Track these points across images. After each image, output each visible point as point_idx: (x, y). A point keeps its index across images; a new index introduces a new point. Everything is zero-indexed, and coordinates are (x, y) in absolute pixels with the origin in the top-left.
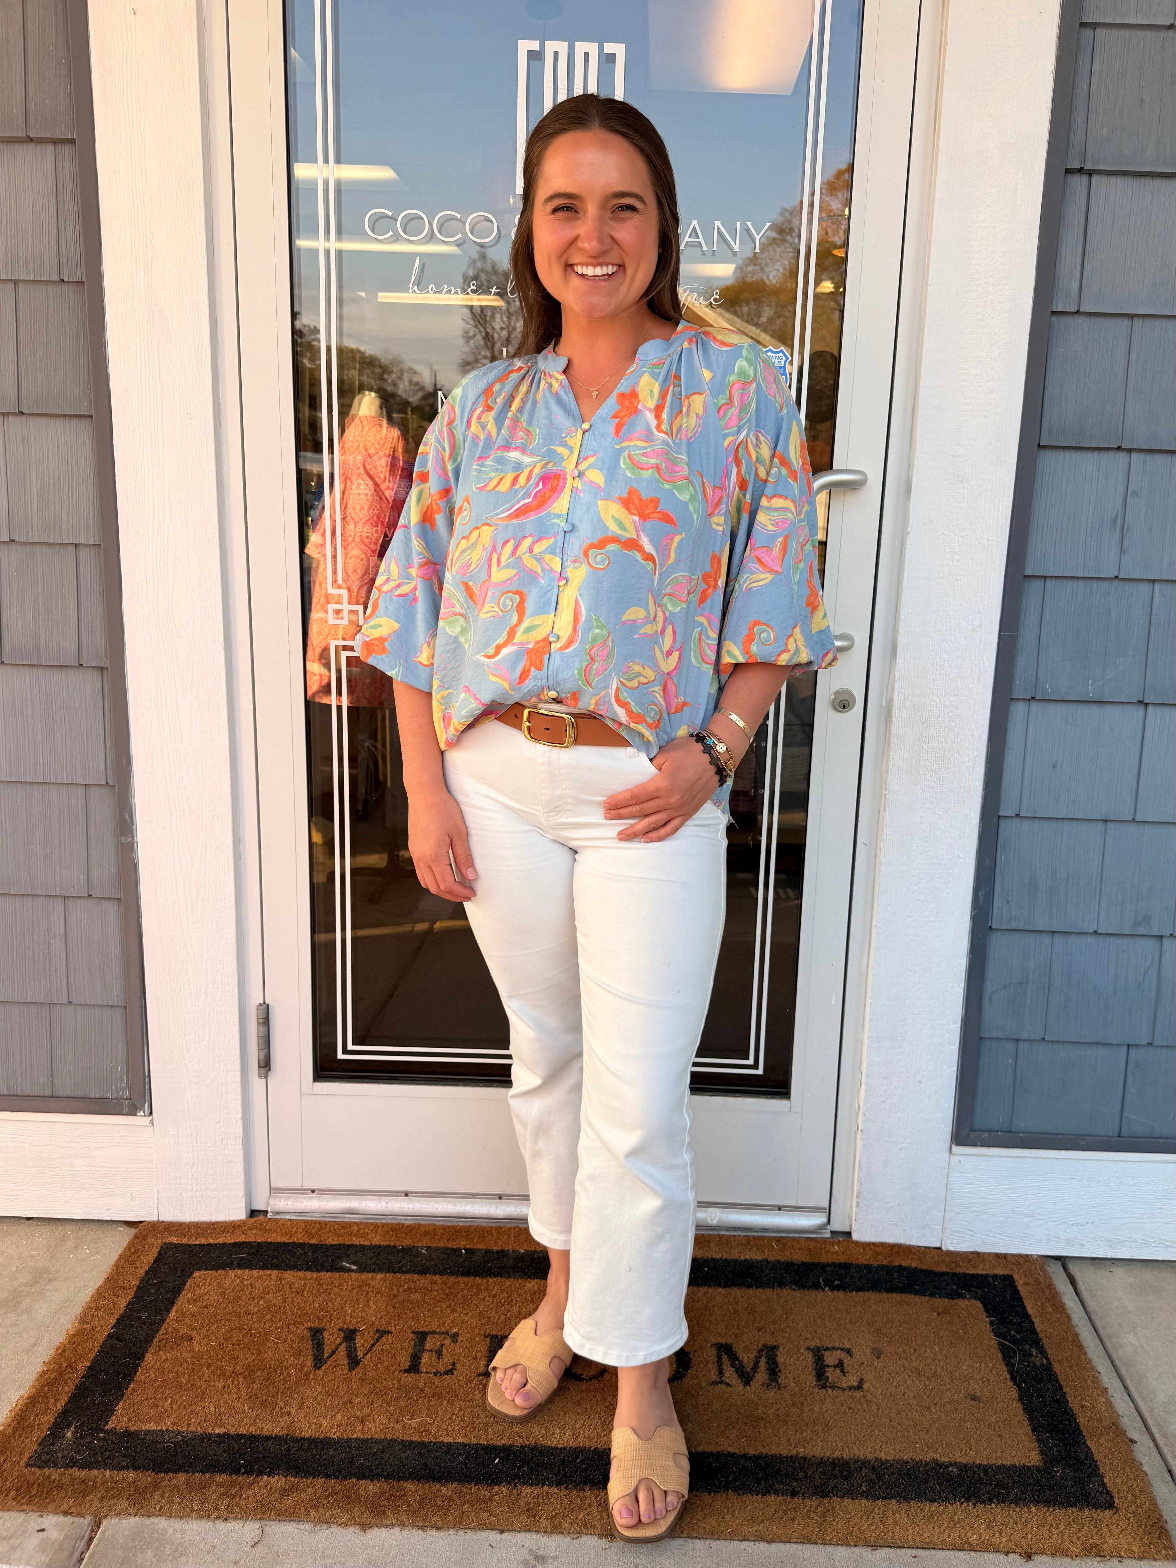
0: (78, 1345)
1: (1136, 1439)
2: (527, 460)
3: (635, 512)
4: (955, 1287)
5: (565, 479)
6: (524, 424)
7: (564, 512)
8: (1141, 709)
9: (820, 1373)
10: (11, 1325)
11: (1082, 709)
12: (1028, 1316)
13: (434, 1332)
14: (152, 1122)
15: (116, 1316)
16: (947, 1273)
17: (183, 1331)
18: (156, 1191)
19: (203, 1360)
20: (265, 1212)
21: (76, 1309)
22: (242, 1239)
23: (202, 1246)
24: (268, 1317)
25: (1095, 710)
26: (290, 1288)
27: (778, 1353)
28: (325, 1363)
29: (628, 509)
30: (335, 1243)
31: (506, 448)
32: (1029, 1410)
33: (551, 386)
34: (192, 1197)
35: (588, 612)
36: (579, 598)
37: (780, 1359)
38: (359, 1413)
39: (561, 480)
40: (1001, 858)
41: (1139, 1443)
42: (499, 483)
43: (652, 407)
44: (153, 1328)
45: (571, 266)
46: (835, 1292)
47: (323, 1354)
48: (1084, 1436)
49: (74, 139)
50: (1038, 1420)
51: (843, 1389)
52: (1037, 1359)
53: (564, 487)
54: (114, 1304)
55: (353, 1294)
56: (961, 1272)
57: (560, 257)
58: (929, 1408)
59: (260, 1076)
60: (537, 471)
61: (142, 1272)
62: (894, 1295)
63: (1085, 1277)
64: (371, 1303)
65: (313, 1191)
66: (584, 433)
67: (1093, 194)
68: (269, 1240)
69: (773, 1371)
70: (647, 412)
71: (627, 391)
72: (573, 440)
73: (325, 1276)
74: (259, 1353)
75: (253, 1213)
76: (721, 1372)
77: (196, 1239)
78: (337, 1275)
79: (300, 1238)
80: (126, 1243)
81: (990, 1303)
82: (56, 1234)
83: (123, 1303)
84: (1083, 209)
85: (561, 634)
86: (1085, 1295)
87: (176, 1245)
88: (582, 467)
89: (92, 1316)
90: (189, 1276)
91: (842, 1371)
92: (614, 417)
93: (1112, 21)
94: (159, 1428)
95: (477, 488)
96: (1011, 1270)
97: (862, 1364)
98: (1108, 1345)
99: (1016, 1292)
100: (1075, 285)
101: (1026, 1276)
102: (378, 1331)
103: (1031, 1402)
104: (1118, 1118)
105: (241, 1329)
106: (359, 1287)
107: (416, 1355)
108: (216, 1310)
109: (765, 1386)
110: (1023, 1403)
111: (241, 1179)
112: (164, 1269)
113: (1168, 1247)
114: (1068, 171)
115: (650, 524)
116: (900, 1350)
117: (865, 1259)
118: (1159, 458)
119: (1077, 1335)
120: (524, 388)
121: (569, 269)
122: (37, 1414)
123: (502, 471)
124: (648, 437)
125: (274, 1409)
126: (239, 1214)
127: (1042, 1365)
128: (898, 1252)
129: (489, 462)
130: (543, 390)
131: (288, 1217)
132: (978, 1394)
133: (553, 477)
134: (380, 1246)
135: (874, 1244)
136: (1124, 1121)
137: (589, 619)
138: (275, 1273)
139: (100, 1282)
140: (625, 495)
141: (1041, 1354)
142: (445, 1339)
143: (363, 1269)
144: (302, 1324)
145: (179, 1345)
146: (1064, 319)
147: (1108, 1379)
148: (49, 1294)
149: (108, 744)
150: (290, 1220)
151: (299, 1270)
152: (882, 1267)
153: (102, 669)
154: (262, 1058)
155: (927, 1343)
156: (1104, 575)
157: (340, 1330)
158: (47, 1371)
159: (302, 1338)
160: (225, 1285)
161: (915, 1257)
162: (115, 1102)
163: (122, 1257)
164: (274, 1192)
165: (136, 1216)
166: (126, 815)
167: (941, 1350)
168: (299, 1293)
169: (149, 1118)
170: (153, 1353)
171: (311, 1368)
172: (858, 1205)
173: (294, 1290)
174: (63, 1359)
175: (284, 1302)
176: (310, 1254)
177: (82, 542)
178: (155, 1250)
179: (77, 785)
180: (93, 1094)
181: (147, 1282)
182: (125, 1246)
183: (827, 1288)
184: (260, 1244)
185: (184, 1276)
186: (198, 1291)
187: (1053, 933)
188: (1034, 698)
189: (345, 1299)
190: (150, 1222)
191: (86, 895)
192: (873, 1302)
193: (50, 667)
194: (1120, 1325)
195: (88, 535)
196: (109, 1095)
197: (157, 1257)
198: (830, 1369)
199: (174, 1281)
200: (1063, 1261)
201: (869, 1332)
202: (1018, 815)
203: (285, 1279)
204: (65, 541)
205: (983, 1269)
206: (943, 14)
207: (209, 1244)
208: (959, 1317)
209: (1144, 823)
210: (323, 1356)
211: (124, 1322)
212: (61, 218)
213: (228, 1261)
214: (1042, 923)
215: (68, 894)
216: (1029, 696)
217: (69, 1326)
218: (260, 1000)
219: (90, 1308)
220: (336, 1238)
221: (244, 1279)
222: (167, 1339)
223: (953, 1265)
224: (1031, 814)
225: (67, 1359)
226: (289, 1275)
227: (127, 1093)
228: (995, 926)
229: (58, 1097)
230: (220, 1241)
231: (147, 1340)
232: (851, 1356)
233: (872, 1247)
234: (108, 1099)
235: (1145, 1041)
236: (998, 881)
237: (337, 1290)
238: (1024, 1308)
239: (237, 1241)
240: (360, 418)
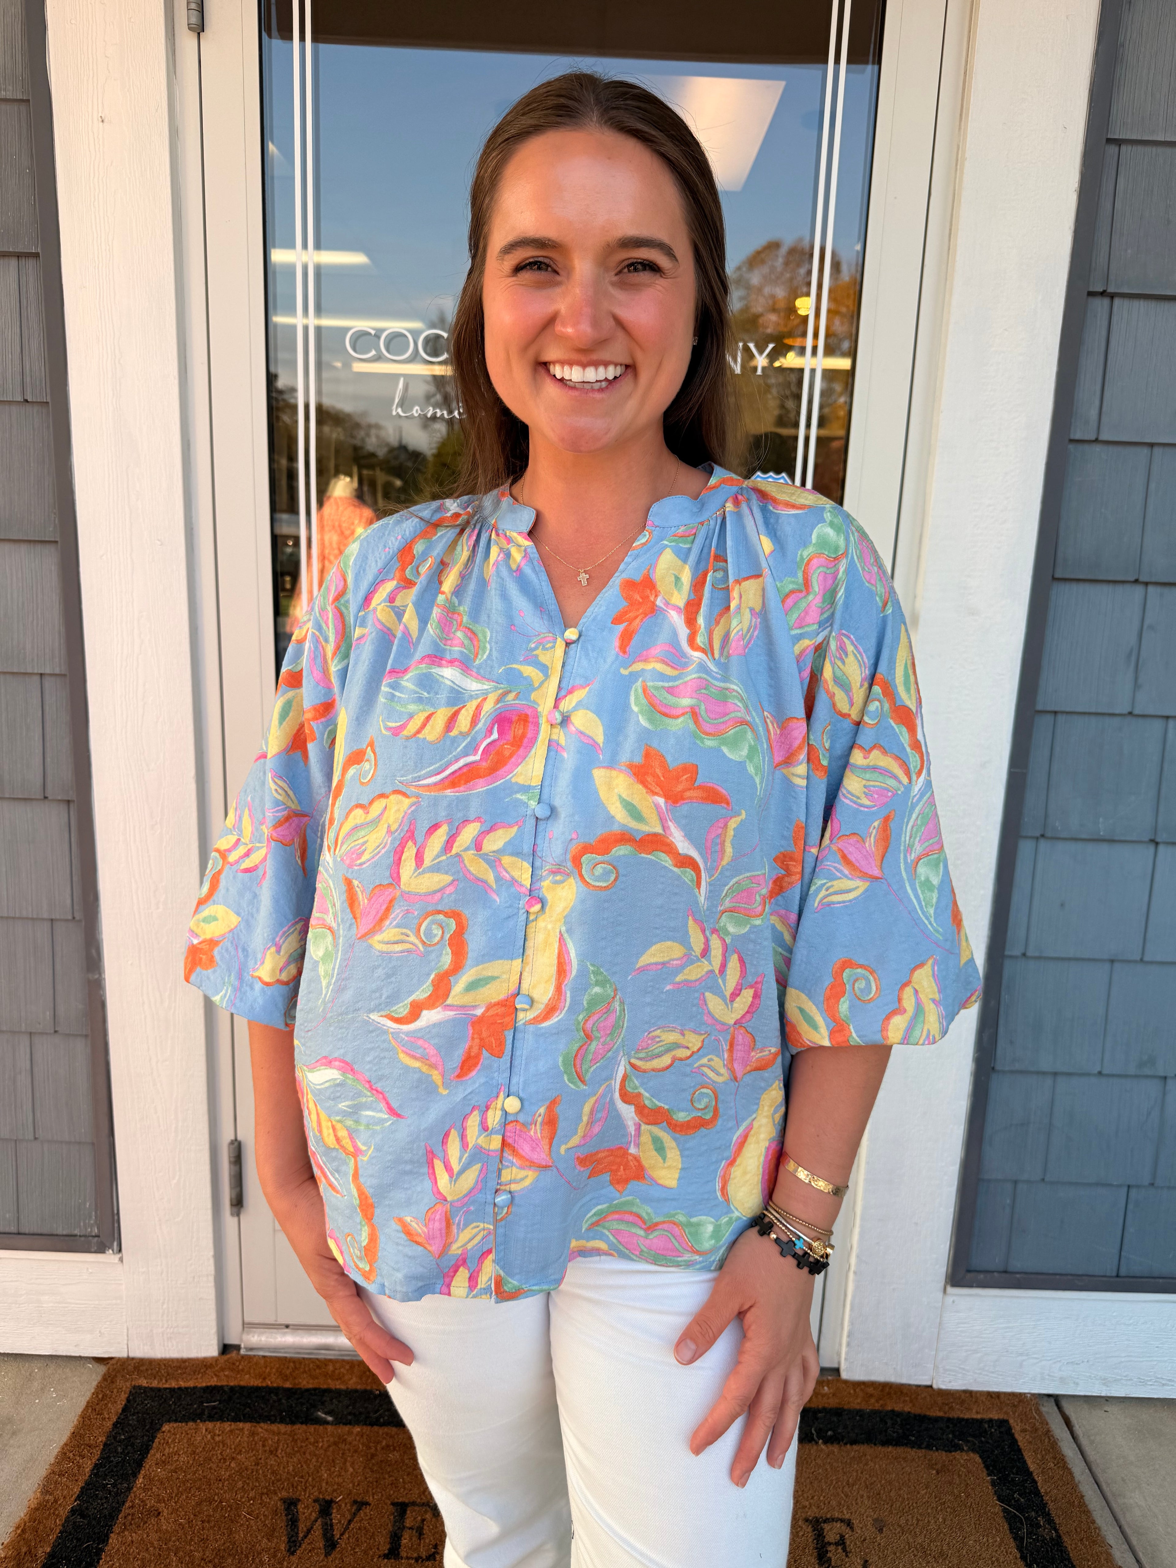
0: (39, 1523)
2: (473, 685)
3: (658, 790)
4: (951, 1436)
5: (537, 725)
6: (465, 619)
7: (536, 782)
8: (1152, 848)
9: (823, 1556)
11: (1090, 848)
12: (1030, 1474)
13: (414, 1504)
14: (121, 1260)
15: (81, 1484)
16: (941, 1418)
17: (150, 1503)
18: (125, 1327)
19: (171, 1543)
20: (237, 1348)
21: (40, 1471)
22: (214, 1382)
23: (172, 1390)
24: (240, 1484)
25: (1104, 849)
26: (264, 1446)
28: (300, 1546)
29: (643, 783)
30: (310, 1386)
31: (436, 658)
33: (508, 555)
34: (163, 1334)
35: (581, 963)
36: (566, 936)
39: (531, 727)
40: (1005, 997)
42: (424, 725)
43: (681, 604)
44: (119, 1499)
45: (545, 365)
46: (829, 1445)
47: (297, 1533)
49: (38, 254)
52: (1046, 1532)
53: (534, 740)
54: (79, 1467)
55: (329, 1453)
56: (956, 1416)
57: (525, 348)
59: (232, 1214)
60: (489, 707)
61: (109, 1424)
62: (890, 1448)
63: (1081, 1419)
64: (348, 1464)
65: (287, 1326)
66: (568, 644)
67: (1115, 319)
68: (242, 1383)
70: (673, 614)
71: (638, 578)
72: (549, 654)
73: (300, 1429)
74: (231, 1533)
75: (226, 1349)
77: (167, 1381)
78: (312, 1428)
79: (273, 1381)
80: (95, 1384)
81: (989, 1457)
82: (23, 1372)
83: (88, 1466)
84: (1104, 333)
85: (536, 995)
86: (1084, 1441)
87: (146, 1390)
88: (565, 705)
89: (56, 1483)
90: (158, 1430)
91: (844, 1550)
92: (617, 621)
93: (1139, 138)
95: (389, 729)
96: (1006, 1413)
97: (865, 1540)
98: (1114, 1505)
99: (1014, 1441)
100: (1094, 413)
101: (1021, 1421)
102: (355, 1502)
104: (1117, 1257)
105: (211, 1501)
106: (335, 1444)
107: (395, 1534)
108: (185, 1476)
111: (213, 1316)
112: (133, 1420)
113: (1164, 1385)
114: (1091, 294)
115: (684, 808)
116: (902, 1521)
117: (856, 1403)
119: (1082, 1496)
120: (463, 552)
121: (541, 370)
123: (429, 702)
124: (675, 659)
126: (211, 1350)
127: (1052, 1539)
128: (889, 1394)
129: (408, 682)
130: (496, 563)
131: (261, 1353)
133: (515, 718)
134: (356, 1391)
135: (863, 1383)
136: (1123, 1259)
137: (583, 973)
138: (247, 1426)
139: (65, 1437)
140: (638, 760)
141: (1049, 1524)
142: (426, 1512)
143: (340, 1421)
144: (276, 1493)
145: (146, 1523)
146: (1080, 447)
147: (1120, 1553)
148: (12, 1451)
149: (75, 879)
150: (264, 1357)
151: (273, 1422)
152: (874, 1412)
153: (69, 802)
154: (234, 1196)
155: (929, 1511)
156: (1117, 712)
157: (315, 1501)
158: (5, 1558)
159: (275, 1513)
160: (196, 1443)
161: (907, 1398)
162: (83, 1239)
163: (89, 1405)
164: (247, 1326)
165: (105, 1353)
166: (94, 952)
167: (944, 1520)
168: (273, 1452)
169: (119, 1255)
170: (119, 1534)
171: (284, 1553)
172: (848, 1344)
173: (267, 1448)
174: (22, 1543)
175: (257, 1464)
176: (284, 1401)
177: (48, 671)
178: (124, 1396)
179: (43, 919)
180: (60, 1231)
181: (115, 1438)
182: (93, 1391)
183: (821, 1441)
184: (232, 1389)
185: (153, 1430)
186: (167, 1450)
187: (1055, 1074)
188: (1043, 836)
189: (320, 1460)
190: (119, 1359)
191: (52, 1031)
192: (869, 1458)
193: (14, 799)
194: (1123, 1480)
195: (55, 664)
196: (77, 1232)
197: (126, 1405)
198: (831, 1548)
199: (143, 1437)
200: (1056, 1399)
201: (869, 1497)
202: (1024, 955)
203: (258, 1434)
204: (29, 670)
205: (977, 1413)
206: (960, 129)
207: (180, 1389)
208: (959, 1476)
209: (1152, 963)
210: (298, 1537)
211: (88, 1491)
212: (25, 335)
213: (199, 1411)
214: (1046, 1063)
215: (33, 1031)
216: (1038, 834)
217: (31, 1495)
218: (233, 1138)
219: (53, 1472)
220: (311, 1381)
221: (215, 1435)
222: (133, 1515)
223: (947, 1407)
224: (1037, 954)
225: (27, 1542)
226: (263, 1429)
227: (96, 1231)
228: (998, 1067)
229: (25, 1234)
230: (191, 1384)
231: (112, 1517)
232: (852, 1529)
233: (863, 1387)
234: (75, 1236)
235: (1146, 1182)
236: (1001, 1022)
237: (312, 1448)
238: (1025, 1462)
239: (209, 1384)
240: (336, 499)
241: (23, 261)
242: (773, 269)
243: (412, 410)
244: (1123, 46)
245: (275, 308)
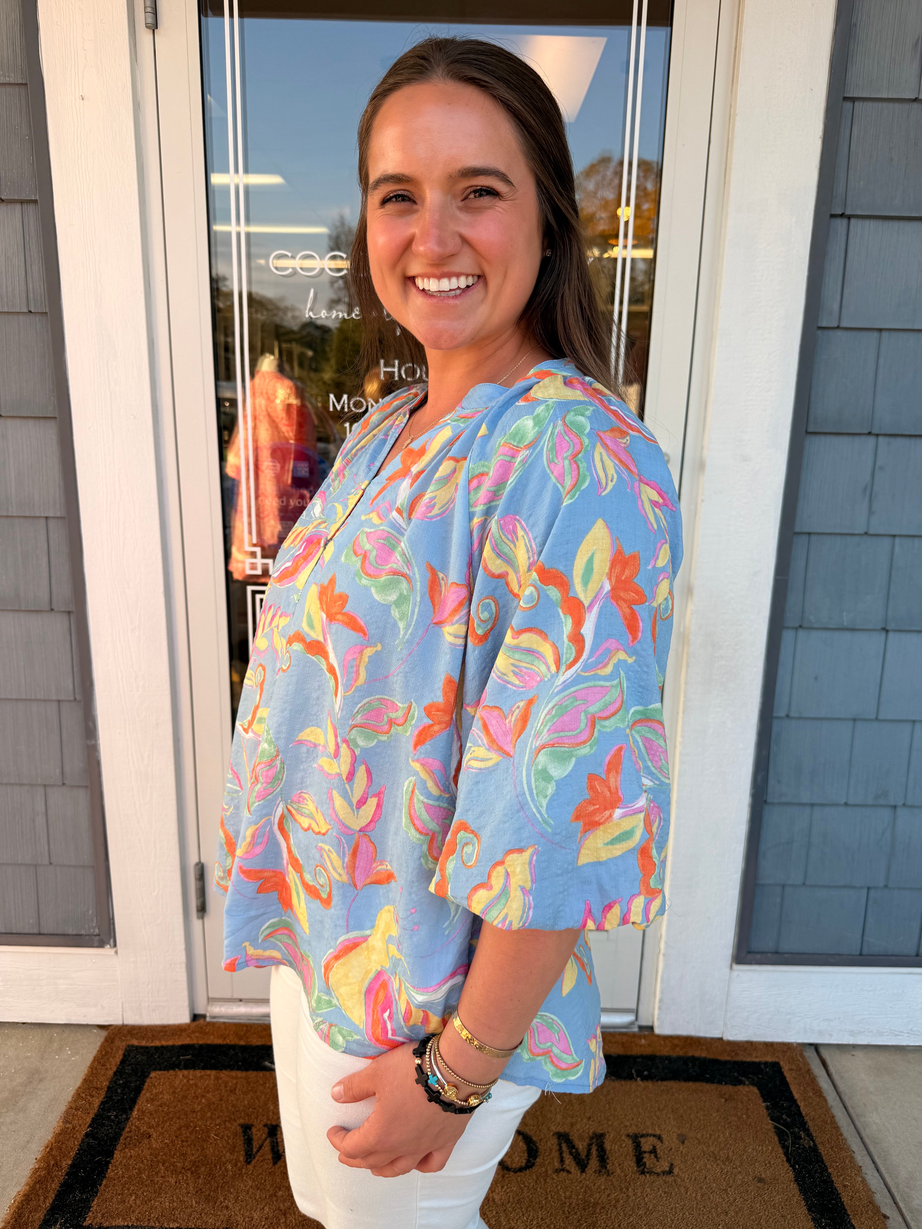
0: (63, 1143)
1: (888, 1215)
3: (325, 608)
4: (736, 1074)
8: (883, 634)
9: (639, 1160)
10: (11, 1124)
11: (837, 635)
12: (795, 1101)
14: (116, 952)
15: (92, 1116)
16: (729, 1061)
17: (144, 1128)
18: (121, 1002)
19: (160, 1157)
20: (204, 1016)
21: (62, 1107)
22: (187, 1041)
23: (157, 1048)
24: (209, 1114)
25: (848, 635)
26: (226, 1087)
27: (605, 1141)
28: (254, 1158)
30: (259, 1043)
32: (804, 1190)
34: (149, 1007)
37: (608, 1146)
38: (282, 1206)
40: (774, 748)
41: (891, 1219)
44: (120, 1126)
45: (411, 279)
46: (645, 1082)
47: (252, 1149)
48: (849, 1215)
49: (37, 200)
50: (812, 1200)
51: (658, 1174)
52: (806, 1142)
54: (90, 1104)
56: (740, 1060)
57: (395, 266)
58: (726, 1190)
59: (198, 918)
61: (111, 1073)
62: (691, 1084)
63: (834, 1061)
65: (241, 1000)
67: (851, 235)
68: (209, 1042)
69: (603, 1158)
73: (252, 1074)
74: (203, 1149)
75: (195, 1017)
76: (562, 1161)
77: (152, 1041)
78: (261, 1074)
79: (231, 1040)
80: (99, 1044)
81: (765, 1090)
82: (45, 1037)
83: (96, 1102)
84: (843, 246)
86: (836, 1077)
87: (137, 1048)
89: (73, 1115)
90: (147, 1076)
91: (656, 1156)
93: (868, 96)
94: (126, 1224)
96: (778, 1057)
97: (671, 1149)
98: (857, 1123)
99: (783, 1078)
100: (836, 306)
101: (789, 1063)
103: (804, 1183)
104: (860, 940)
105: (188, 1127)
108: (168, 1109)
109: (597, 1172)
110: (798, 1184)
111: (185, 994)
112: (128, 1070)
113: (896, 1035)
114: (833, 216)
116: (699, 1136)
117: (665, 1051)
118: (900, 441)
119: (833, 1117)
121: (409, 283)
122: (30, 1212)
125: (215, 1203)
126: (184, 1018)
127: (810, 1147)
128: (690, 1044)
131: (222, 1020)
132: (763, 1176)
135: (671, 1037)
136: (864, 942)
138: (213, 1073)
139: (79, 1083)
141: (808, 1136)
144: (235, 1120)
145: (140, 1143)
146: (826, 332)
147: (861, 1158)
148: (40, 1093)
149: (76, 670)
150: (224, 1023)
151: (232, 1070)
152: (679, 1058)
153: (69, 612)
154: (199, 904)
155: (719, 1128)
156: (856, 532)
157: (265, 1126)
158: (39, 1168)
159: (235, 1134)
160: (175, 1085)
161: (704, 1047)
162: (87, 937)
163: (96, 1059)
164: (211, 1000)
165: (106, 1021)
166: (91, 724)
167: (730, 1134)
168: (233, 1091)
169: (114, 950)
170: (121, 1151)
171: (243, 1163)
172: (660, 1008)
173: (228, 1088)
174: (50, 1158)
175: (221, 1100)
176: (240, 1054)
177: (51, 515)
178: (121, 1053)
179: (52, 701)
180: (71, 931)
181: (115, 1082)
182: (98, 1049)
183: (639, 1079)
184: (201, 1046)
185: (144, 1076)
186: (154, 1091)
187: (812, 805)
188: (801, 626)
189: (268, 1096)
190: (116, 1027)
191: (61, 783)
192: (674, 1090)
193: (28, 611)
194: (865, 1105)
195: (56, 510)
196: (83, 932)
197: (123, 1059)
198: (646, 1155)
199: (136, 1081)
200: (816, 1047)
201: (674, 1119)
202: (788, 716)
203: (221, 1078)
204: (37, 515)
205: (756, 1057)
206: (732, 91)
207: (162, 1047)
208: (742, 1103)
209: (884, 721)
210: (252, 1151)
211: (97, 1121)
212: (28, 263)
213: (177, 1062)
214: (805, 797)
215: (47, 783)
216: (797, 625)
217: (55, 1124)
218: (197, 860)
219: (71, 1108)
220: (260, 1040)
221: (190, 1079)
222: (131, 1137)
223: (733, 1054)
224: (797, 715)
225: (54, 1157)
226: (224, 1074)
227: (97, 931)
228: (769, 800)
229: (44, 934)
230: (170, 1043)
231: (116, 1138)
232: (662, 1142)
233: (670, 1039)
234: (82, 935)
235: (882, 884)
236: (771, 766)
237: (261, 1088)
238: (791, 1093)
239: (184, 1043)
240: (263, 373)
241: (25, 206)
242: (604, 178)
243: (320, 313)
244: (855, 25)
245: (215, 219)
